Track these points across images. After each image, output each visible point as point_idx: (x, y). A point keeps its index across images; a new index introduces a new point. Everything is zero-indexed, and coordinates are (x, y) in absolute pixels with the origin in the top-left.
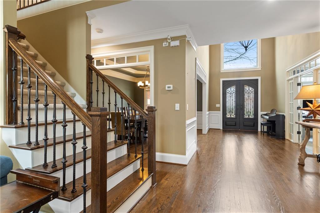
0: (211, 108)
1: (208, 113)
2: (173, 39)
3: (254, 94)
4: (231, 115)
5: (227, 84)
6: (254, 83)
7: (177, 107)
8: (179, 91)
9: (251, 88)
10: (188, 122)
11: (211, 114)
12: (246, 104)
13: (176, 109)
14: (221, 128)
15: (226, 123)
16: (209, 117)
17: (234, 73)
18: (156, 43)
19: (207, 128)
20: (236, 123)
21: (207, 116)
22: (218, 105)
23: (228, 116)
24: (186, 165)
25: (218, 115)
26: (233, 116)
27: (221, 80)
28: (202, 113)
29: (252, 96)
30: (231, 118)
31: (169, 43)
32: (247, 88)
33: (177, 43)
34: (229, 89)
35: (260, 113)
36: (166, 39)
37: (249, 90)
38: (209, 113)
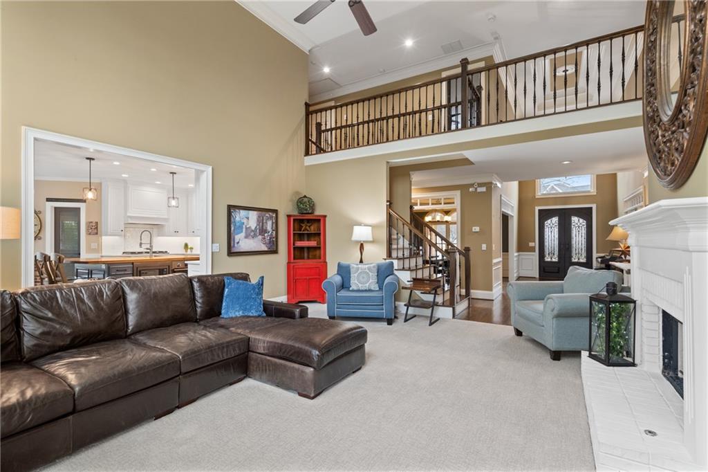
0: (522, 247)
1: (516, 254)
2: (480, 185)
3: (587, 227)
4: (552, 257)
5: (545, 215)
6: (586, 214)
7: (484, 247)
8: (485, 234)
9: (581, 220)
10: (495, 261)
11: (521, 257)
12: (574, 242)
13: (483, 249)
14: (538, 276)
15: (544, 269)
16: (518, 260)
17: (557, 200)
18: (463, 188)
19: (515, 275)
20: (559, 270)
21: (515, 259)
22: (531, 244)
23: (548, 259)
24: (493, 300)
25: (531, 257)
26: (555, 259)
27: (537, 209)
28: (508, 255)
29: (584, 231)
30: (552, 262)
31: (476, 189)
32: (575, 219)
33: (484, 189)
34: (549, 221)
35: (595, 255)
36: (472, 185)
37: (577, 223)
38: (519, 255)
